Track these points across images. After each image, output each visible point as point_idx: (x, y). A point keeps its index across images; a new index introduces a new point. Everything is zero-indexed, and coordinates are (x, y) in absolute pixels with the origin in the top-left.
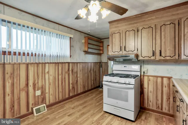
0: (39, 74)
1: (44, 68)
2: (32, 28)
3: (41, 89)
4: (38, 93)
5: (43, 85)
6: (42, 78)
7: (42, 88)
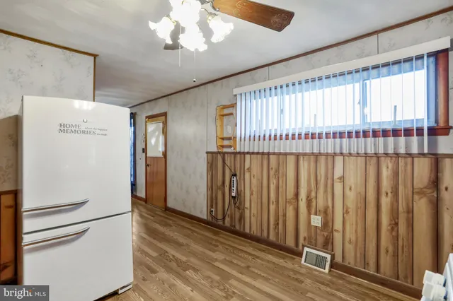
0: (319, 178)
1: (330, 167)
2: (300, 83)
3: (322, 214)
4: (317, 221)
5: (328, 207)
6: (326, 191)
7: (326, 212)
